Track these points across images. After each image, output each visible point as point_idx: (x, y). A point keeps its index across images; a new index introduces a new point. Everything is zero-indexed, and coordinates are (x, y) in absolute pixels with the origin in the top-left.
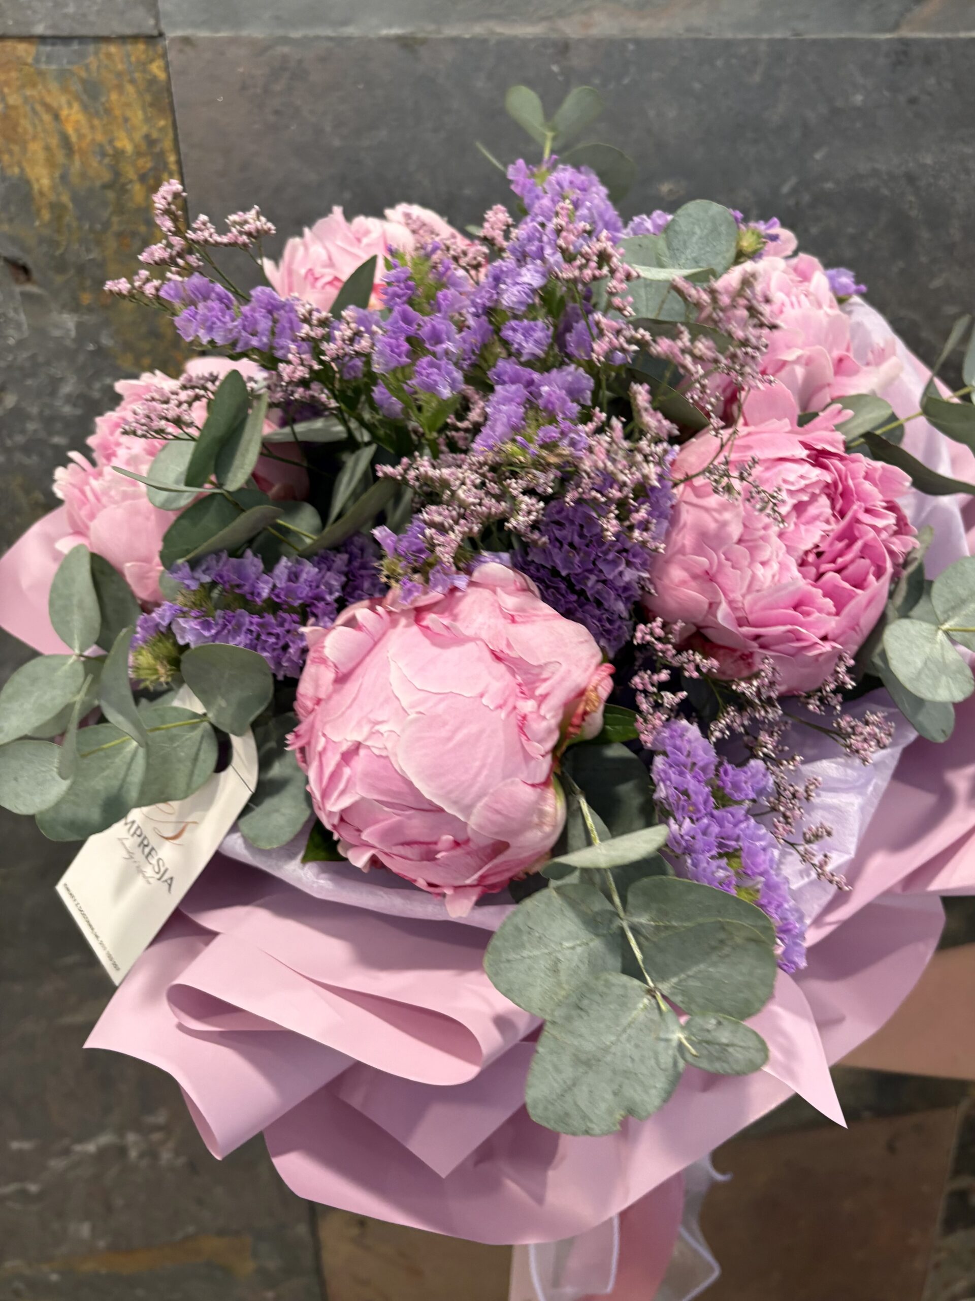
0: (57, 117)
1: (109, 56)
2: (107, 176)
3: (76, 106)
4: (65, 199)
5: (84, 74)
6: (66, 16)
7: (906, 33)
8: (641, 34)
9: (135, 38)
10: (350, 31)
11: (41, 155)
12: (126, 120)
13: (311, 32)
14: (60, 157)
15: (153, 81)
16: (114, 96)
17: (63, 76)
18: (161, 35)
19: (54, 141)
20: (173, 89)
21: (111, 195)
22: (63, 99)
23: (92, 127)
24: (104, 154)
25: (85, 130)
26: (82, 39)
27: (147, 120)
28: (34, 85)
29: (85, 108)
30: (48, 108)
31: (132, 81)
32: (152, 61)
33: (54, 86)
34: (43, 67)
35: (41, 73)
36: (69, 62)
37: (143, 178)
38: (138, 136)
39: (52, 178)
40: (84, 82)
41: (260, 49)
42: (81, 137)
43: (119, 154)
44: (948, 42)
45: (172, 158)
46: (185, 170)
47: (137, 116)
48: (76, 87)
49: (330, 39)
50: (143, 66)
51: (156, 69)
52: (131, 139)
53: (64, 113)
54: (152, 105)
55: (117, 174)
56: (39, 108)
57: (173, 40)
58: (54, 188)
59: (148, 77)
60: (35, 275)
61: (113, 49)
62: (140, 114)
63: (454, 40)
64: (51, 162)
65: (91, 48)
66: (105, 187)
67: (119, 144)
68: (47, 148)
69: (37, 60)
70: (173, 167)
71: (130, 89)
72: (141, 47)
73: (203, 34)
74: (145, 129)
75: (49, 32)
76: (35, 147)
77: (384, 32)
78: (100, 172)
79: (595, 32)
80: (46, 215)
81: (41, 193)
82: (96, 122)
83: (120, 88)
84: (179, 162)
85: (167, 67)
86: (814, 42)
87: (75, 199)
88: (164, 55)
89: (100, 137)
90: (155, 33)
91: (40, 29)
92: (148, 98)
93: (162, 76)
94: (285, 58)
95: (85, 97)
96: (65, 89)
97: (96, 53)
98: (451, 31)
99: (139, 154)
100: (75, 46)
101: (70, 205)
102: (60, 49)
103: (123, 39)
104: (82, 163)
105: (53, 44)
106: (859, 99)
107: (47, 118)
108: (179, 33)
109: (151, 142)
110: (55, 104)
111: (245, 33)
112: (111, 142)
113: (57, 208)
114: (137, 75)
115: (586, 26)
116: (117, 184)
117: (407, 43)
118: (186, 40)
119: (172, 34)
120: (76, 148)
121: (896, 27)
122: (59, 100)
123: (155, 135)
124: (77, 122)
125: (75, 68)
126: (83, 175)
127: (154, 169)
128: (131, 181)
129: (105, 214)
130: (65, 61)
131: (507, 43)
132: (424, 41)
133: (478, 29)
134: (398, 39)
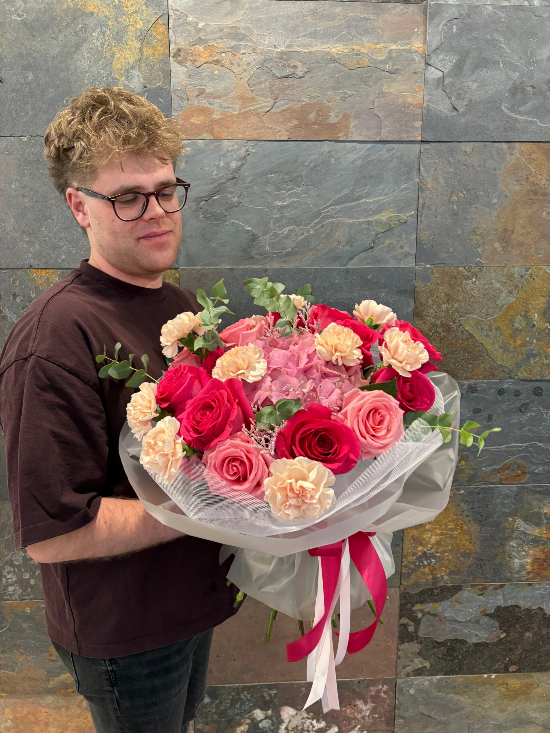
7: (348, 267)
8: (284, 268)
10: (219, 267)
13: (210, 268)
15: (176, 277)
18: (179, 268)
20: (180, 279)
31: (172, 277)
32: (176, 273)
41: (199, 271)
44: (358, 268)
49: (214, 269)
50: (174, 274)
51: (177, 275)
63: (241, 269)
71: (171, 279)
72: (174, 270)
73: (188, 268)
77: (226, 267)
79: (273, 267)
83: (169, 279)
85: (179, 274)
86: (325, 269)
88: (179, 272)
90: (177, 267)
92: (175, 280)
94: (205, 272)
98: (241, 267)
106: (337, 281)
108: (182, 268)
111: (196, 268)
115: (271, 266)
117: (231, 270)
118: (184, 269)
121: (345, 265)
131: (254, 269)
132: (235, 269)
133: (247, 267)
134: (229, 269)
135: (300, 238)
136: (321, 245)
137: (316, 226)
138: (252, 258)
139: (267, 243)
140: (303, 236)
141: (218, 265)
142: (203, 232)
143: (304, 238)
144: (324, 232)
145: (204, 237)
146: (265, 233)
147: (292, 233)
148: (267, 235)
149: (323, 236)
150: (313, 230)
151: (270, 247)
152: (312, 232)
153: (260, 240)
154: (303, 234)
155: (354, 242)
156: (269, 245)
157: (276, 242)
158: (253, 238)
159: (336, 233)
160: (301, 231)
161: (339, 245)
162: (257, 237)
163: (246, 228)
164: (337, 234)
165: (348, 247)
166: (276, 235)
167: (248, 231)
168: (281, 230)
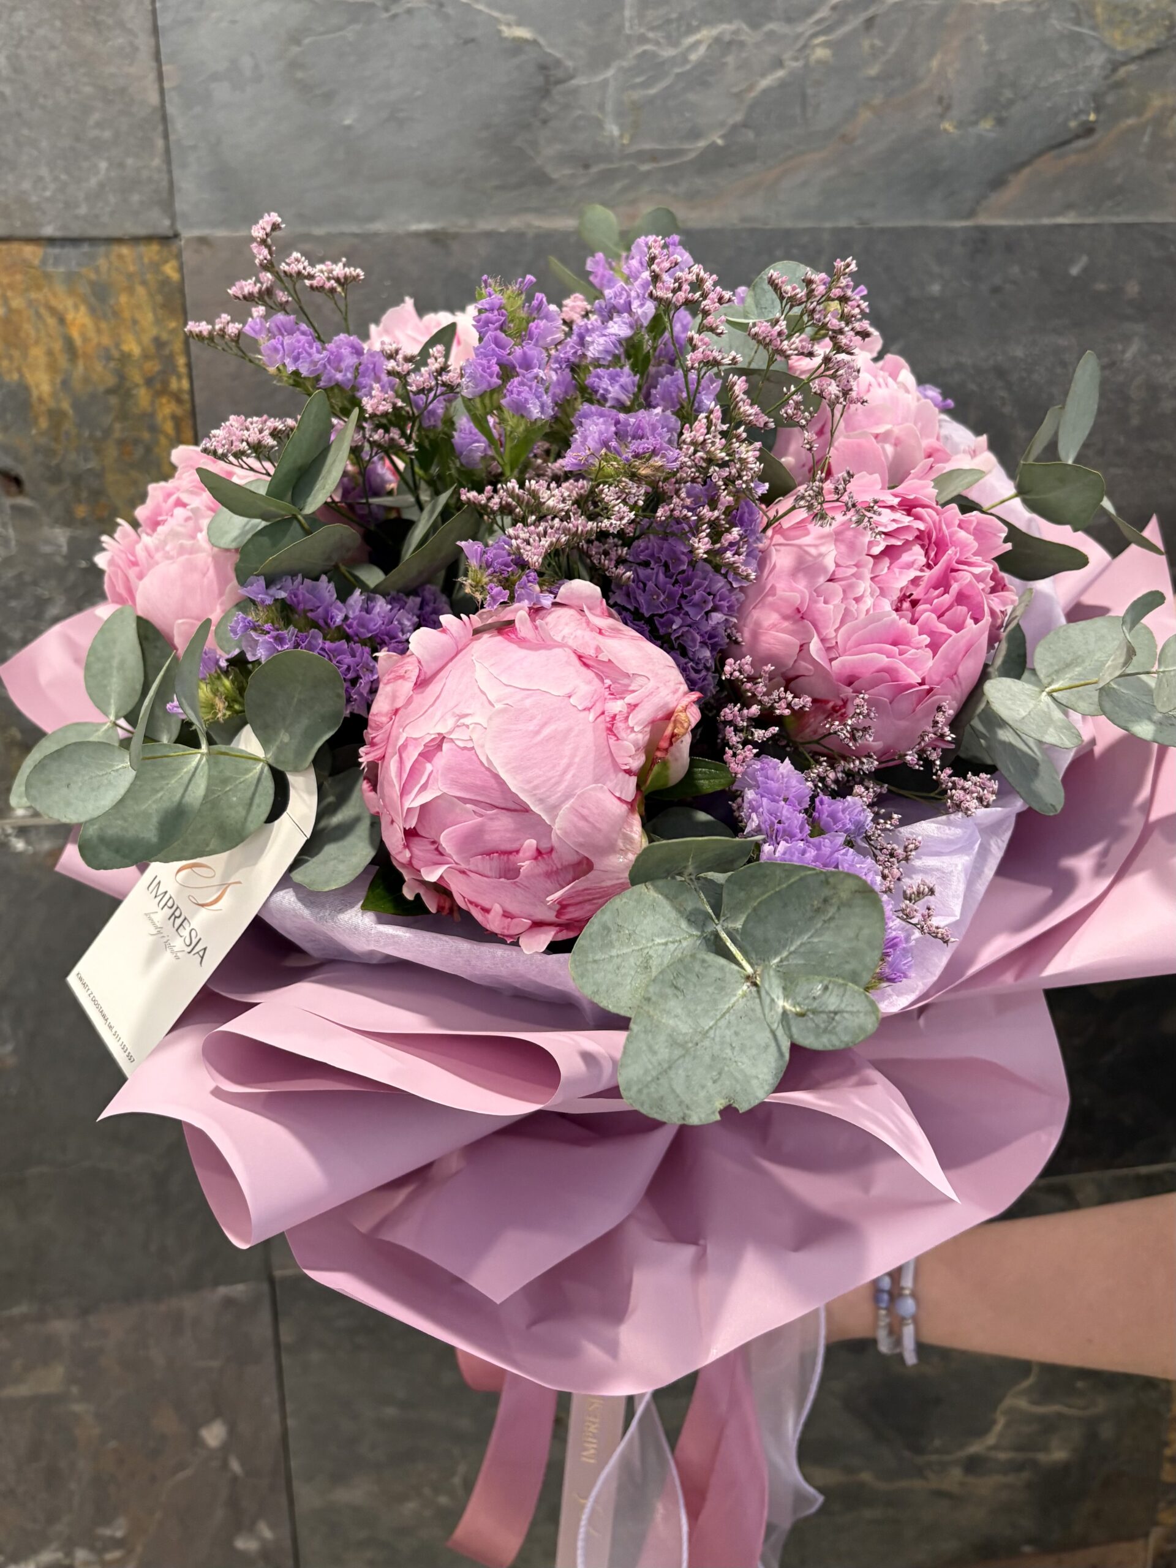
0: (62, 320)
1: (120, 257)
2: (111, 381)
3: (83, 309)
4: (66, 406)
5: (93, 276)
6: (77, 217)
7: (984, 220)
9: (149, 239)
10: (378, 226)
11: (43, 360)
12: (135, 322)
13: (335, 229)
14: (63, 361)
15: (165, 282)
16: (123, 299)
17: (70, 278)
18: (176, 236)
19: (58, 346)
20: (187, 290)
21: (113, 400)
22: (70, 303)
23: (99, 331)
24: (109, 358)
25: (91, 333)
26: (93, 241)
27: (158, 322)
28: (39, 288)
29: (92, 311)
30: (53, 311)
31: (144, 283)
32: (166, 262)
33: (60, 288)
34: (50, 269)
35: (48, 276)
36: (79, 264)
37: (149, 382)
38: (147, 339)
39: (52, 382)
40: (93, 284)
42: (85, 339)
43: (125, 358)
45: (181, 361)
46: (195, 372)
47: (147, 318)
48: (83, 289)
49: (356, 235)
50: (156, 267)
51: (170, 270)
52: (139, 342)
53: (70, 316)
54: (164, 306)
55: (122, 377)
56: (43, 311)
57: (189, 240)
58: (54, 395)
59: (160, 278)
60: (28, 486)
61: (125, 250)
62: (150, 316)
63: (488, 238)
64: (52, 367)
65: (102, 249)
66: (110, 391)
67: (125, 348)
68: (50, 353)
69: (44, 262)
70: (183, 370)
71: (141, 291)
72: (155, 247)
73: (221, 233)
74: (154, 331)
75: (58, 234)
76: (37, 353)
77: (413, 228)
78: (103, 375)
80: (44, 423)
81: (41, 400)
82: (103, 325)
83: (130, 290)
84: (189, 365)
85: (181, 269)
87: (75, 405)
88: (179, 256)
89: (106, 340)
90: (170, 233)
91: (48, 231)
92: (159, 299)
93: (175, 276)
95: (93, 300)
96: (71, 292)
97: (107, 256)
98: (484, 228)
99: (146, 357)
100: (85, 248)
101: (71, 412)
102: (70, 252)
103: (135, 240)
104: (86, 368)
105: (62, 246)
106: (936, 289)
107: (51, 321)
108: (197, 233)
109: (159, 343)
110: (60, 307)
112: (117, 345)
113: (56, 416)
114: (149, 277)
116: (121, 389)
117: (437, 238)
118: (203, 241)
119: (187, 233)
120: (80, 352)
121: (972, 213)
122: (66, 303)
123: (165, 336)
124: (84, 326)
125: (84, 270)
126: (86, 380)
127: (163, 372)
128: (137, 386)
129: (107, 420)
130: (73, 263)
131: (546, 236)
132: (456, 236)
133: (515, 223)
134: (428, 234)
135: (765, 83)
136: (865, 115)
137: (841, 22)
138: (541, 179)
139: (609, 107)
140: (780, 73)
141: (371, 219)
142: (295, 50)
143: (783, 84)
144: (875, 53)
145: (300, 75)
146: (601, 57)
147: (730, 59)
148: (607, 65)
149: (873, 71)
150: (825, 44)
151: (622, 127)
152: (821, 53)
153: (575, 91)
154: (779, 63)
155: (1011, 103)
156: (619, 115)
157: (651, 100)
158: (539, 81)
159: (930, 55)
160: (771, 50)
161: (942, 117)
162: (560, 74)
163: (508, 32)
164: (935, 63)
165: (986, 125)
166: (652, 67)
167: (518, 45)
168: (675, 44)
